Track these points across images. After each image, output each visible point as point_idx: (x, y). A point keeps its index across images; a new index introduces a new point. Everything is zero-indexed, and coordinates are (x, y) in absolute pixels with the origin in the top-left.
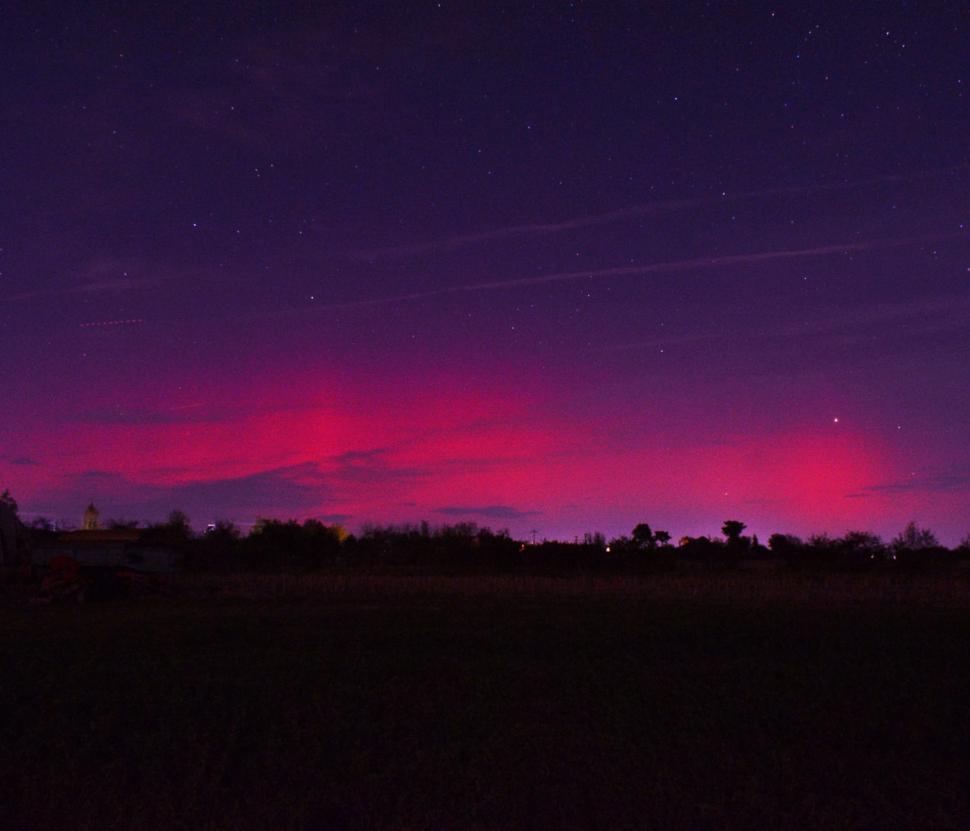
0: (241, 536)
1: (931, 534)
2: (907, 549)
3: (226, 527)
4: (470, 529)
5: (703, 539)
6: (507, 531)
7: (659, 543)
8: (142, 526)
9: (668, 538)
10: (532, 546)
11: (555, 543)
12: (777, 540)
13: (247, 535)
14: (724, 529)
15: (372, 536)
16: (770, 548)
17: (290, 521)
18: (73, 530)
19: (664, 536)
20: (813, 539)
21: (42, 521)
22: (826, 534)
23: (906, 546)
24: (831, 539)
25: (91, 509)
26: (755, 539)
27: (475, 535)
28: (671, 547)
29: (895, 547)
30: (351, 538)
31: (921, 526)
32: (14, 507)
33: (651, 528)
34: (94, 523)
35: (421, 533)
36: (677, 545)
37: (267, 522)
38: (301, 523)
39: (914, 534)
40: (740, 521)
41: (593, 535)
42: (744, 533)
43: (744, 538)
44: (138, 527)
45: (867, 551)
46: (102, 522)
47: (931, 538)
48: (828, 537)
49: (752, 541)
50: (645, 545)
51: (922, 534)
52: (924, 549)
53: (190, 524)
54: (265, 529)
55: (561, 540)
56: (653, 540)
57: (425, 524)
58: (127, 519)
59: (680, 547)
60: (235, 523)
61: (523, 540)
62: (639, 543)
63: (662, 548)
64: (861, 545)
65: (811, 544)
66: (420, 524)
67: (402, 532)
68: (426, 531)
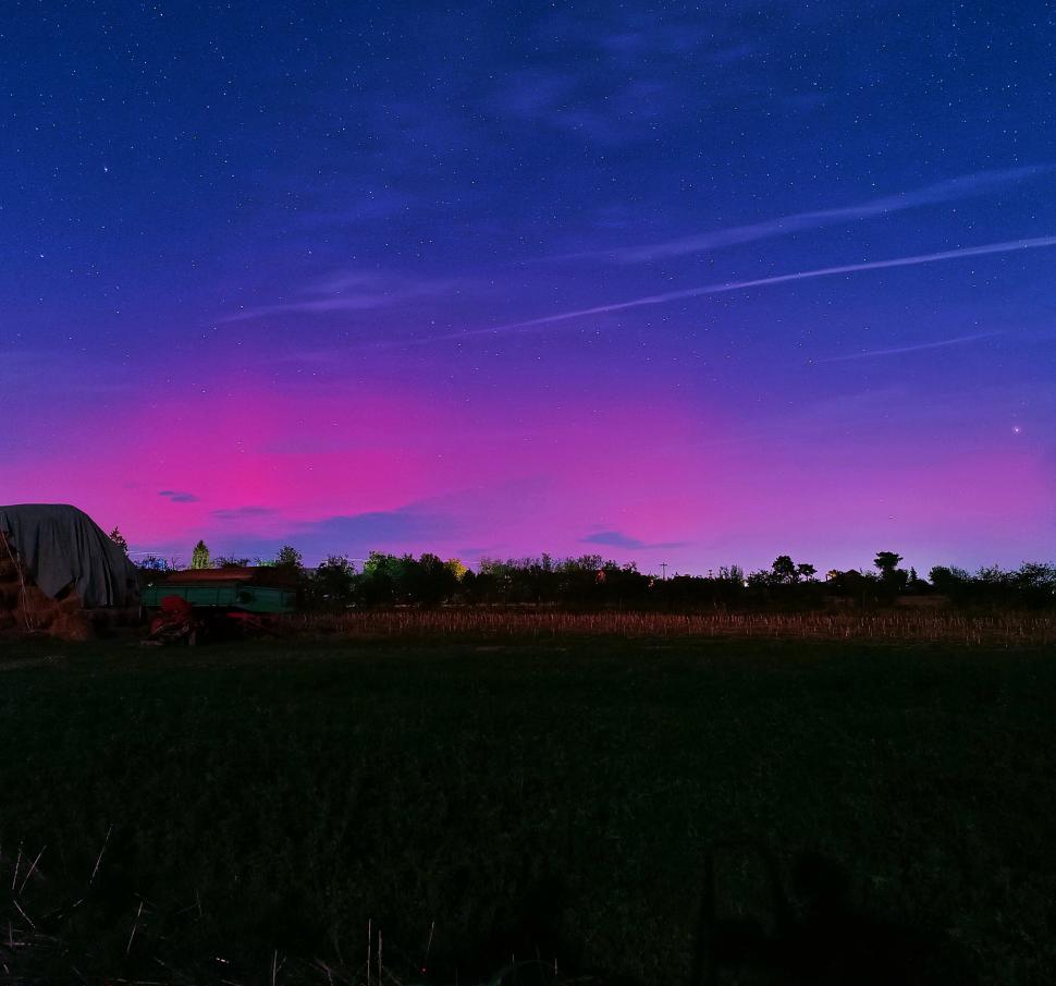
0: (354, 573)
3: (339, 563)
4: (595, 562)
5: (852, 572)
6: (634, 565)
7: (803, 578)
8: (253, 564)
9: (813, 571)
10: (662, 581)
11: (688, 578)
12: (939, 574)
14: (876, 561)
15: (491, 571)
17: (406, 556)
18: (181, 569)
19: (808, 569)
21: (152, 560)
22: (997, 566)
24: (1004, 572)
25: (201, 546)
26: (913, 572)
27: (600, 568)
28: (817, 582)
30: (469, 575)
32: (123, 545)
33: (792, 560)
34: (205, 563)
35: (542, 568)
36: (823, 580)
37: (381, 557)
38: (417, 558)
40: (894, 553)
41: (730, 569)
42: (900, 566)
43: (900, 571)
44: (249, 565)
45: (1047, 586)
46: (213, 560)
48: (1001, 569)
49: (910, 575)
50: (786, 580)
53: (302, 561)
54: (379, 566)
55: (694, 574)
56: (796, 574)
57: (546, 558)
58: (238, 557)
59: (827, 582)
60: (348, 560)
61: (652, 574)
62: (781, 578)
63: (806, 583)
64: (1040, 579)
65: (979, 578)
66: (542, 558)
67: (522, 566)
68: (547, 566)
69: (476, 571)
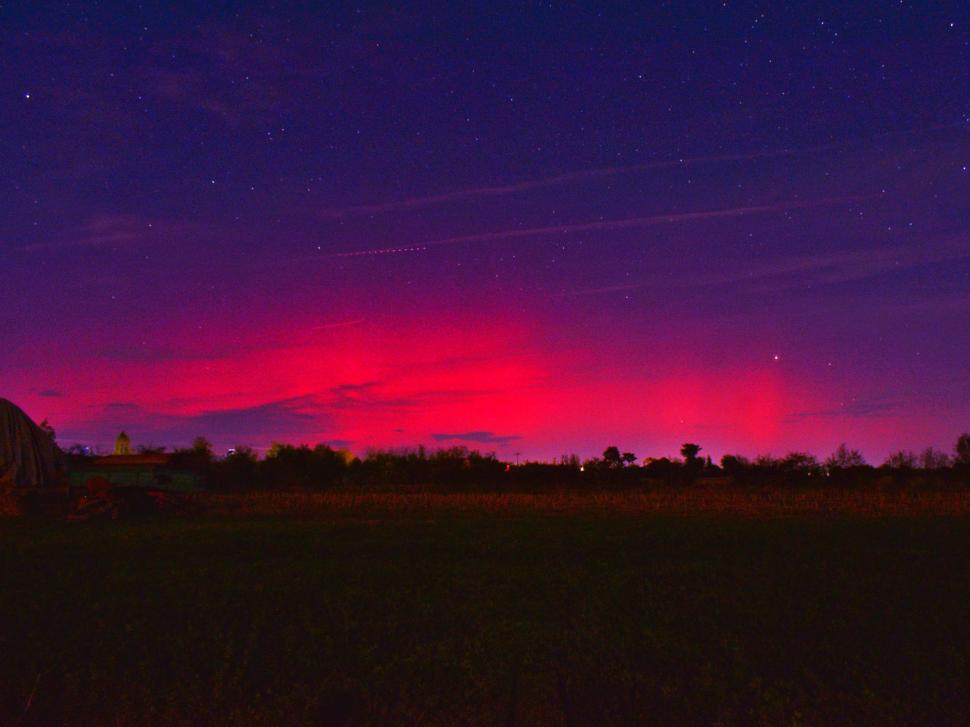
0: (258, 459)
1: (859, 453)
2: (840, 467)
3: (245, 451)
4: (461, 453)
5: (664, 459)
6: (494, 453)
7: (627, 464)
8: (169, 451)
9: (634, 458)
10: (517, 467)
11: (536, 464)
12: (728, 461)
13: (263, 458)
14: (682, 451)
15: (374, 458)
16: (722, 467)
17: (302, 446)
18: (105, 455)
19: (630, 457)
20: (758, 459)
21: (78, 447)
22: (769, 455)
23: (838, 464)
24: (774, 459)
25: (123, 436)
26: (709, 459)
27: (466, 456)
28: (637, 467)
29: (829, 466)
30: (357, 461)
31: (850, 448)
32: (53, 434)
33: (619, 449)
34: (126, 449)
35: (418, 456)
36: (642, 465)
37: (281, 446)
38: (312, 447)
39: (845, 454)
40: (696, 444)
41: (569, 457)
42: (699, 455)
43: (700, 458)
44: (166, 452)
45: (805, 469)
46: (133, 448)
47: (859, 457)
48: (772, 456)
49: (706, 461)
50: (613, 465)
51: (851, 455)
52: (854, 467)
53: (212, 450)
54: (280, 454)
55: (541, 461)
56: (621, 461)
57: (422, 448)
58: (156, 445)
59: (645, 467)
60: (253, 448)
61: (509, 461)
62: (609, 464)
63: (629, 467)
64: (799, 464)
65: (757, 463)
66: (418, 450)
67: (401, 455)
68: (422, 455)
69: (363, 458)
